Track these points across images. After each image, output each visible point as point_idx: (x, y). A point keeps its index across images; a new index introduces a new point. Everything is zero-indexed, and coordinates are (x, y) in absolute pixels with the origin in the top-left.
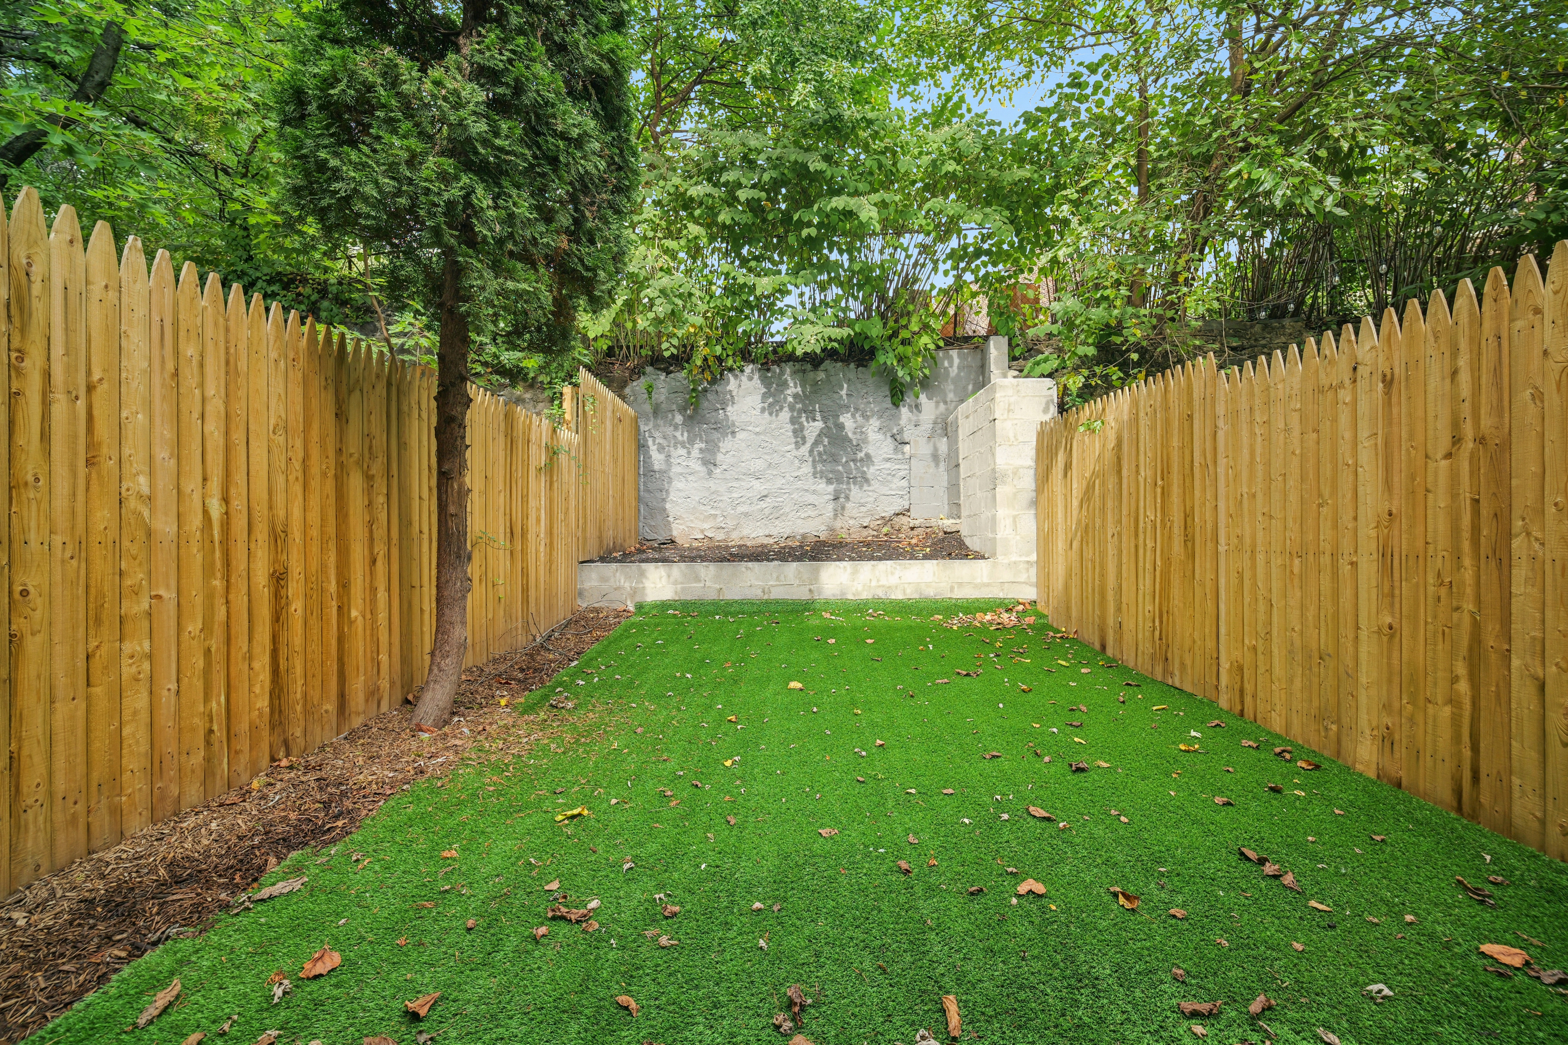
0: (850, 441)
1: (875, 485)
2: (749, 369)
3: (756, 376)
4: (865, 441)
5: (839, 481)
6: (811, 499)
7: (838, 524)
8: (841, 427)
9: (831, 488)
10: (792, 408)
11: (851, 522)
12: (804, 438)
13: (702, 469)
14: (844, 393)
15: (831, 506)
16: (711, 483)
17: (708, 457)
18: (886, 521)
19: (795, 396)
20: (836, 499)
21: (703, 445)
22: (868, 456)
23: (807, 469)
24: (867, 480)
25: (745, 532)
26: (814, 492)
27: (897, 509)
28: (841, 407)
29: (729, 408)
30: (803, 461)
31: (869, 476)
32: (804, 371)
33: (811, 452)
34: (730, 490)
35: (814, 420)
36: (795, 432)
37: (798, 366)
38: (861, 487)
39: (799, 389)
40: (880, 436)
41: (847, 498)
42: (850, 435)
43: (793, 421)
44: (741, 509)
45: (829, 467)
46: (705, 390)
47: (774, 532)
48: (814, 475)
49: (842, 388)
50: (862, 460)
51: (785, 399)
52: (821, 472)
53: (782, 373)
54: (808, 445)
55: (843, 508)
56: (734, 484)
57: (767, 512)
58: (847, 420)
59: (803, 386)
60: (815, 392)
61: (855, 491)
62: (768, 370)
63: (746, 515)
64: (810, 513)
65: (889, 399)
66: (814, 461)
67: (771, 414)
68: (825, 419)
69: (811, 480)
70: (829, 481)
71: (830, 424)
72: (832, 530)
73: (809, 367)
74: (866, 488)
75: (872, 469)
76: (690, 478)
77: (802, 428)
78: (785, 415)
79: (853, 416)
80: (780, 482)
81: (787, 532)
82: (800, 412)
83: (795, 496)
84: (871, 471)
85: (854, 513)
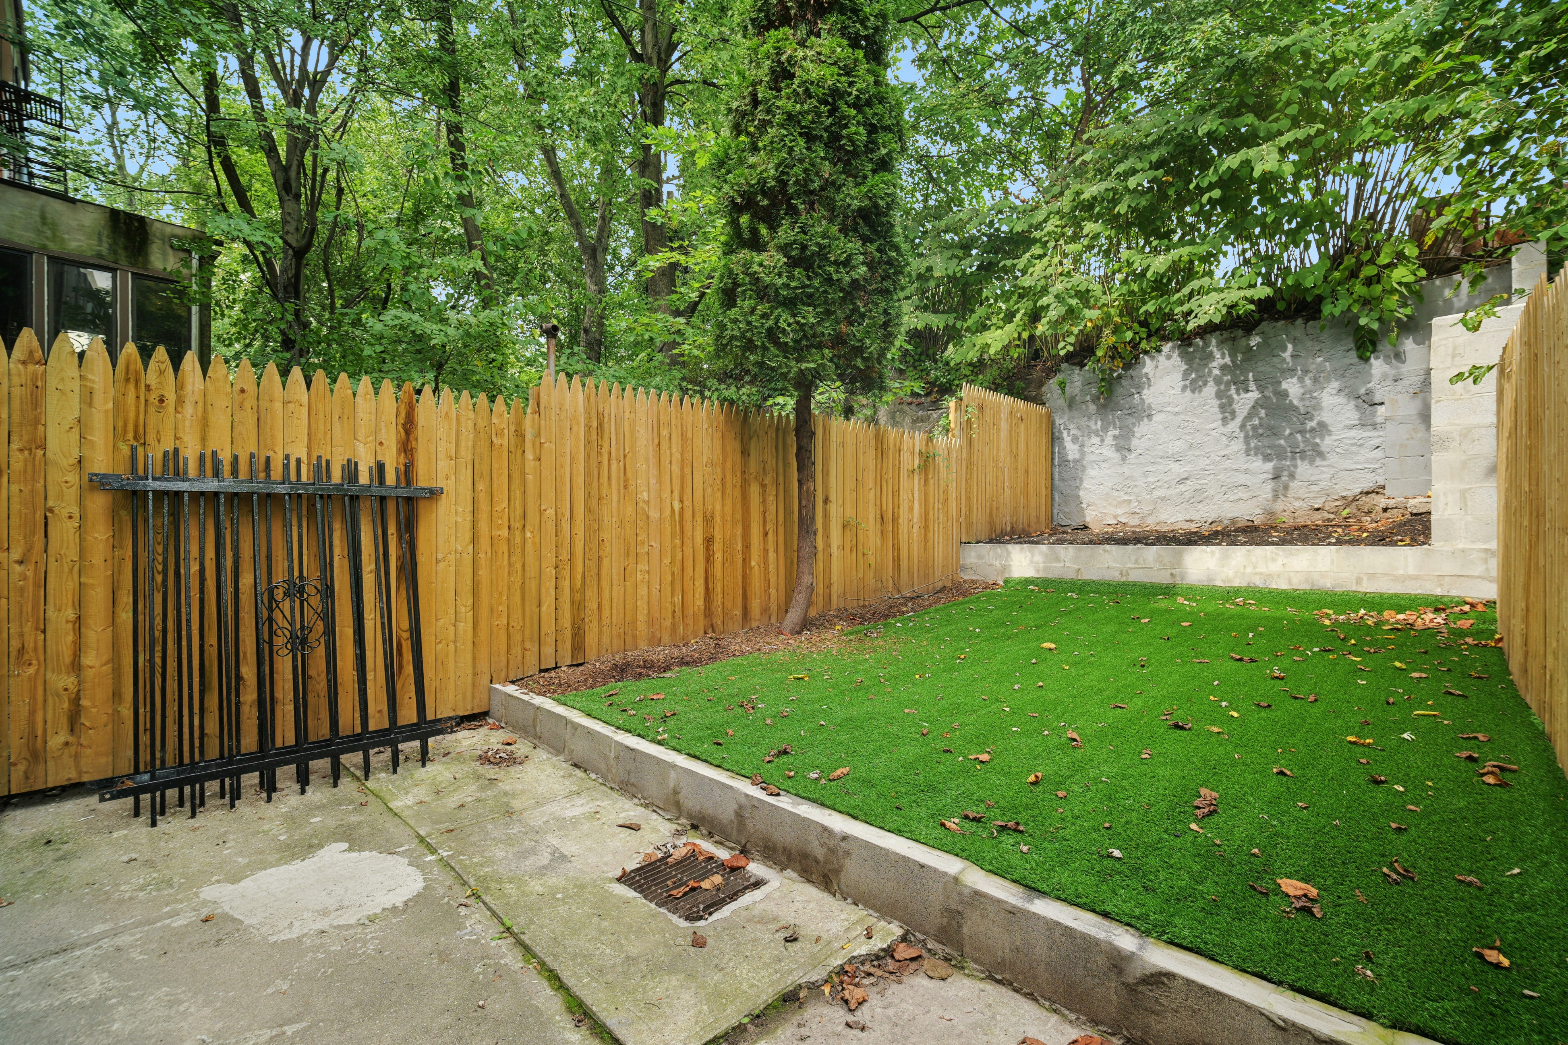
0: (1296, 409)
1: (1332, 458)
2: (1167, 347)
3: (1176, 355)
4: (1318, 407)
5: (1280, 455)
6: (1242, 479)
7: (1279, 506)
8: (1285, 394)
9: (1269, 466)
10: (1218, 381)
11: (1297, 504)
12: (1233, 414)
13: (1116, 456)
14: (1287, 355)
15: (1269, 486)
16: (1126, 469)
17: (1122, 443)
18: (1349, 501)
19: (1223, 368)
20: (1276, 477)
21: (1117, 432)
22: (1322, 425)
23: (1238, 445)
24: (1321, 454)
25: (1163, 517)
26: (1246, 471)
27: (1367, 486)
28: (1283, 371)
29: (1145, 392)
30: (1232, 437)
31: (1324, 448)
32: (1234, 339)
33: (1242, 427)
34: (1145, 474)
35: (1247, 391)
36: (1222, 407)
37: (1226, 334)
38: (1312, 462)
39: (1228, 360)
40: (1341, 400)
41: (1292, 476)
42: (1296, 402)
43: (1219, 395)
44: (1157, 493)
45: (1266, 441)
46: (1120, 377)
47: (1196, 516)
48: (1247, 452)
49: (1285, 349)
50: (1313, 430)
51: (1210, 372)
52: (1257, 448)
53: (1207, 345)
54: (1239, 420)
55: (1286, 488)
56: (1150, 468)
57: (1187, 495)
58: (1292, 387)
59: (1233, 356)
60: (1249, 360)
61: (1303, 468)
62: (1190, 345)
63: (1164, 499)
64: (1241, 495)
65: (1354, 353)
66: (1246, 437)
67: (1193, 391)
68: (1261, 388)
69: (1242, 458)
70: (1267, 458)
71: (1269, 393)
72: (1271, 513)
73: (1240, 332)
74: (1318, 462)
75: (1328, 440)
76: (1103, 465)
77: (1231, 401)
78: (1210, 390)
79: (1301, 380)
80: (1203, 463)
81: (1212, 517)
82: (1228, 384)
83: (1222, 477)
84: (1326, 443)
85: (1302, 493)
